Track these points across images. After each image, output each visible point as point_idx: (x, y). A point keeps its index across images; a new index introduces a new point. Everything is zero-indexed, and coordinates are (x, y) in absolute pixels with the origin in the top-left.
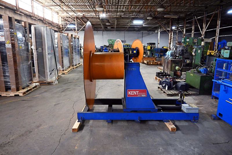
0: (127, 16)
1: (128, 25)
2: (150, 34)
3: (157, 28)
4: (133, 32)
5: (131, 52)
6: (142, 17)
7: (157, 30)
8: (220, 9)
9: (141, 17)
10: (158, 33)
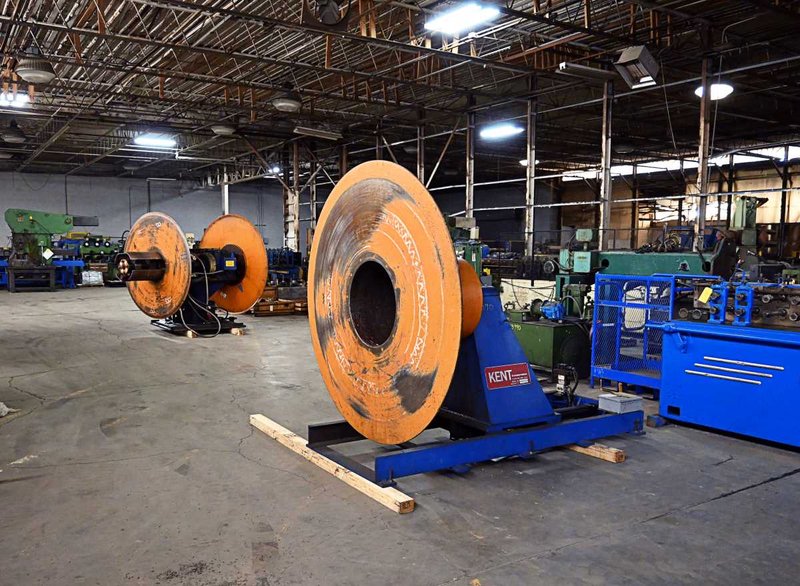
0: (121, 115)
1: (99, 151)
2: (185, 193)
3: (214, 170)
4: (104, 179)
5: (213, 265)
6: (187, 121)
7: (214, 178)
8: (471, 124)
9: (181, 121)
10: (219, 189)
